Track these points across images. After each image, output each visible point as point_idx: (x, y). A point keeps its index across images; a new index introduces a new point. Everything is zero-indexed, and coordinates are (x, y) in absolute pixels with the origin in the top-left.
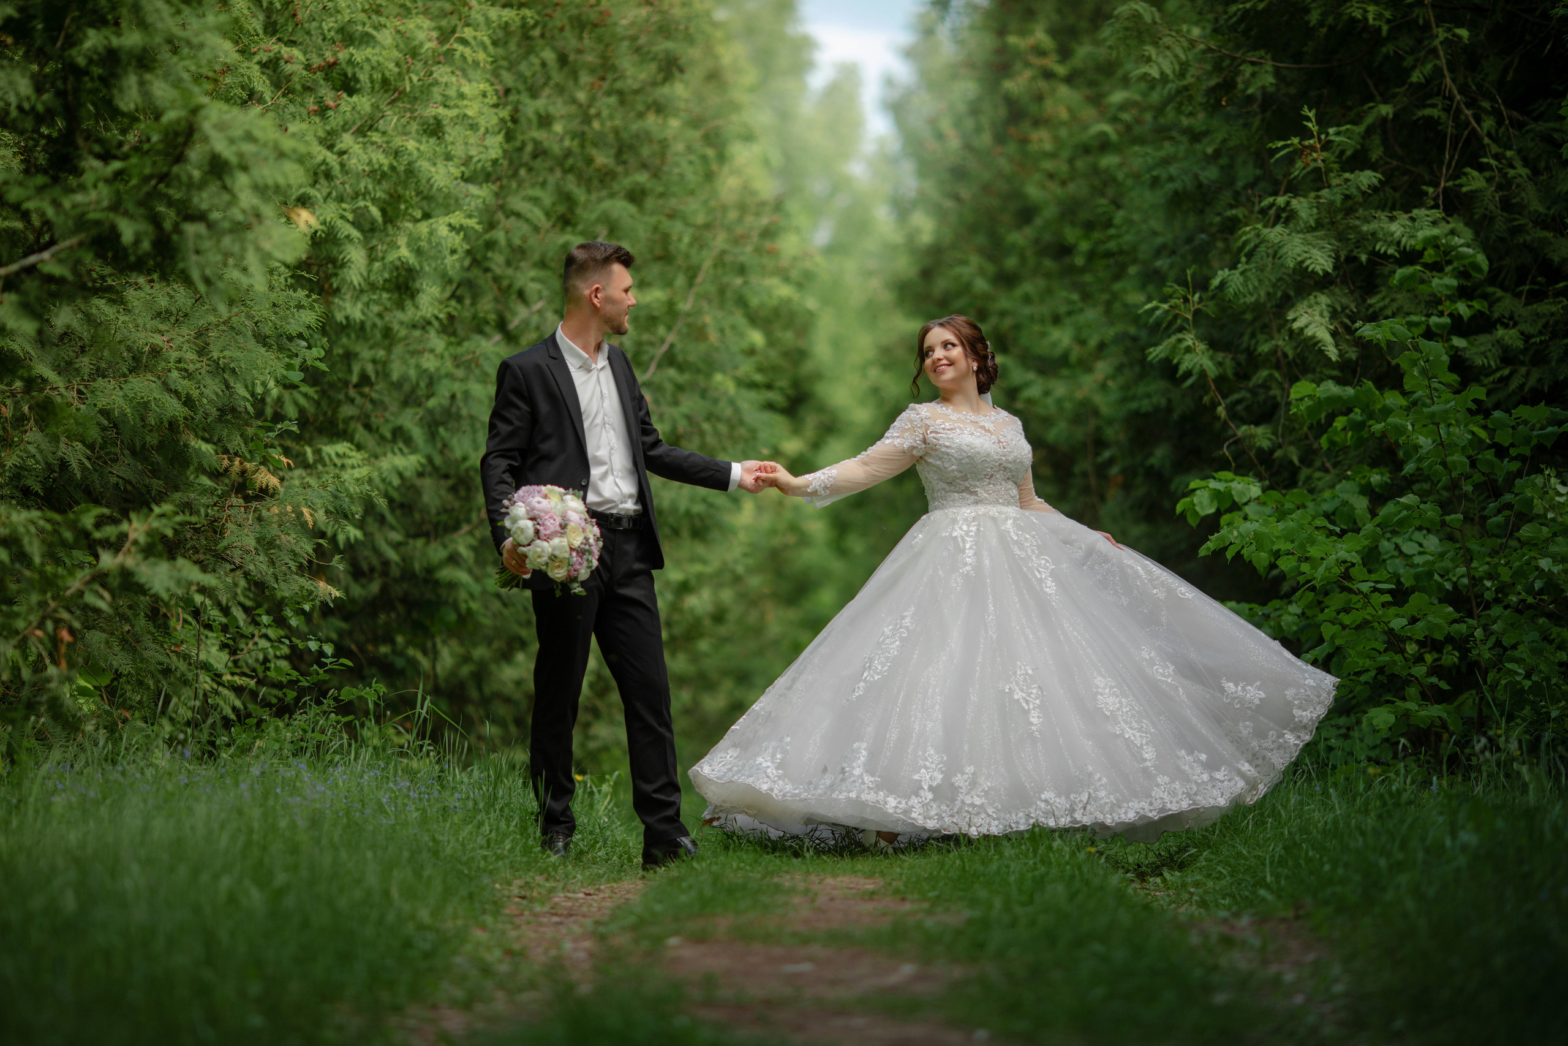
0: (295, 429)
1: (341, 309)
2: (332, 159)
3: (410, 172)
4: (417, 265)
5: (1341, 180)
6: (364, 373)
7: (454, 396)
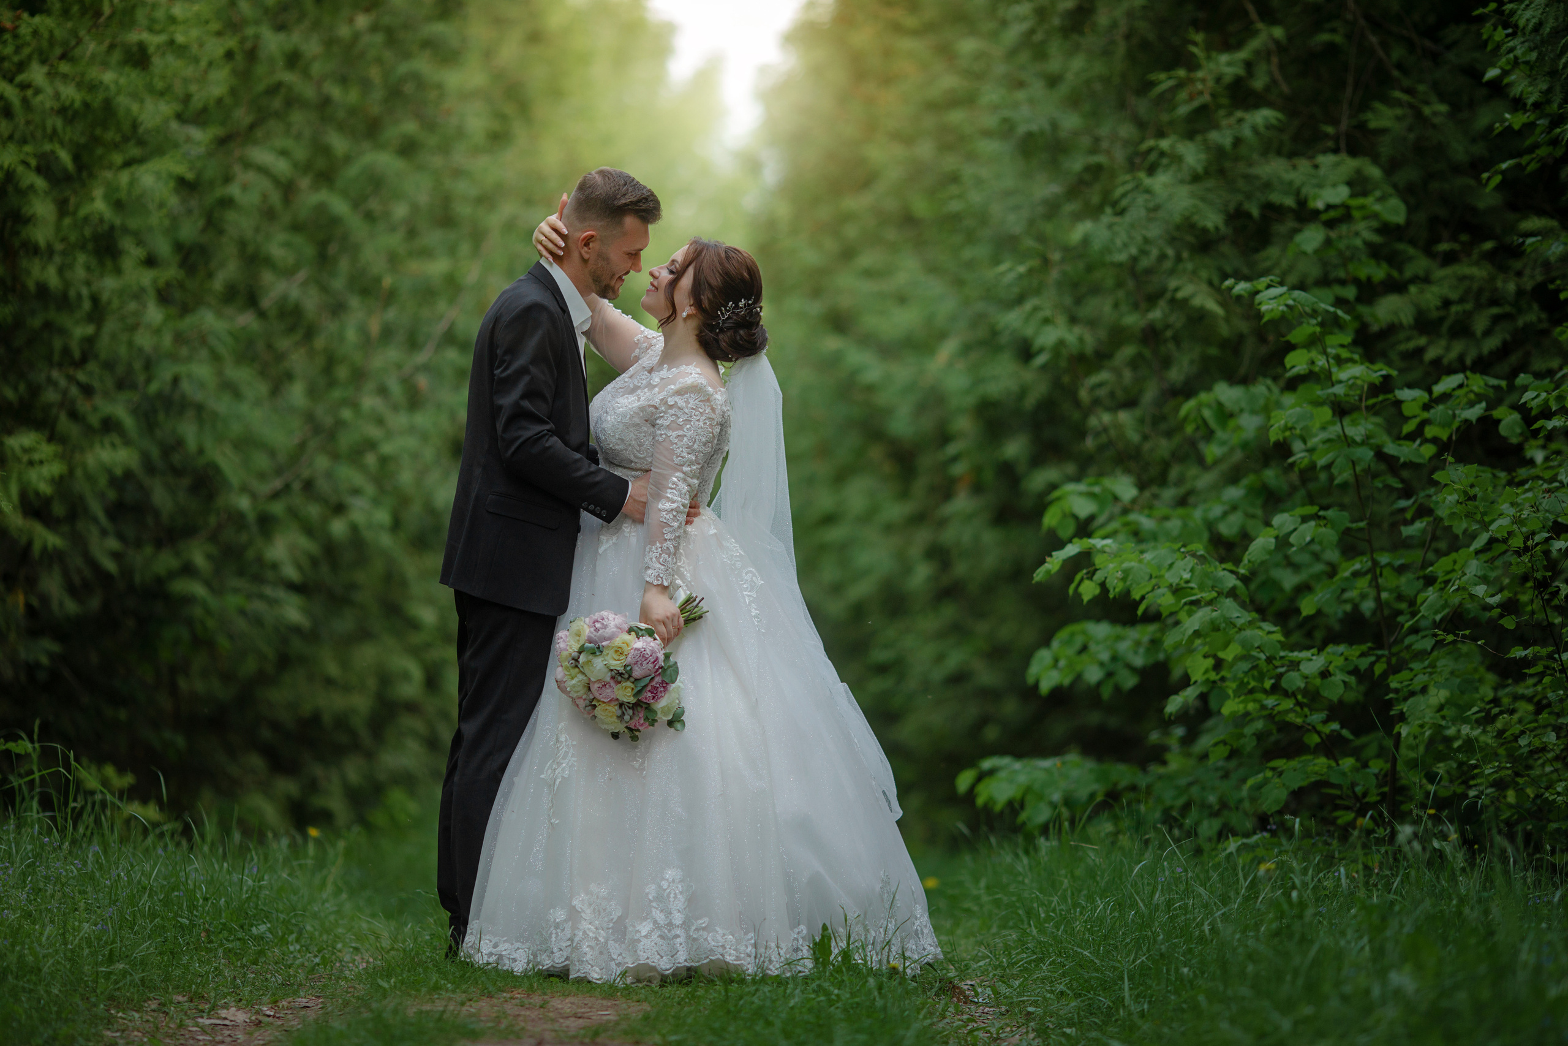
4: (118, 222)
5: (1232, 120)
6: (66, 351)
7: (176, 380)
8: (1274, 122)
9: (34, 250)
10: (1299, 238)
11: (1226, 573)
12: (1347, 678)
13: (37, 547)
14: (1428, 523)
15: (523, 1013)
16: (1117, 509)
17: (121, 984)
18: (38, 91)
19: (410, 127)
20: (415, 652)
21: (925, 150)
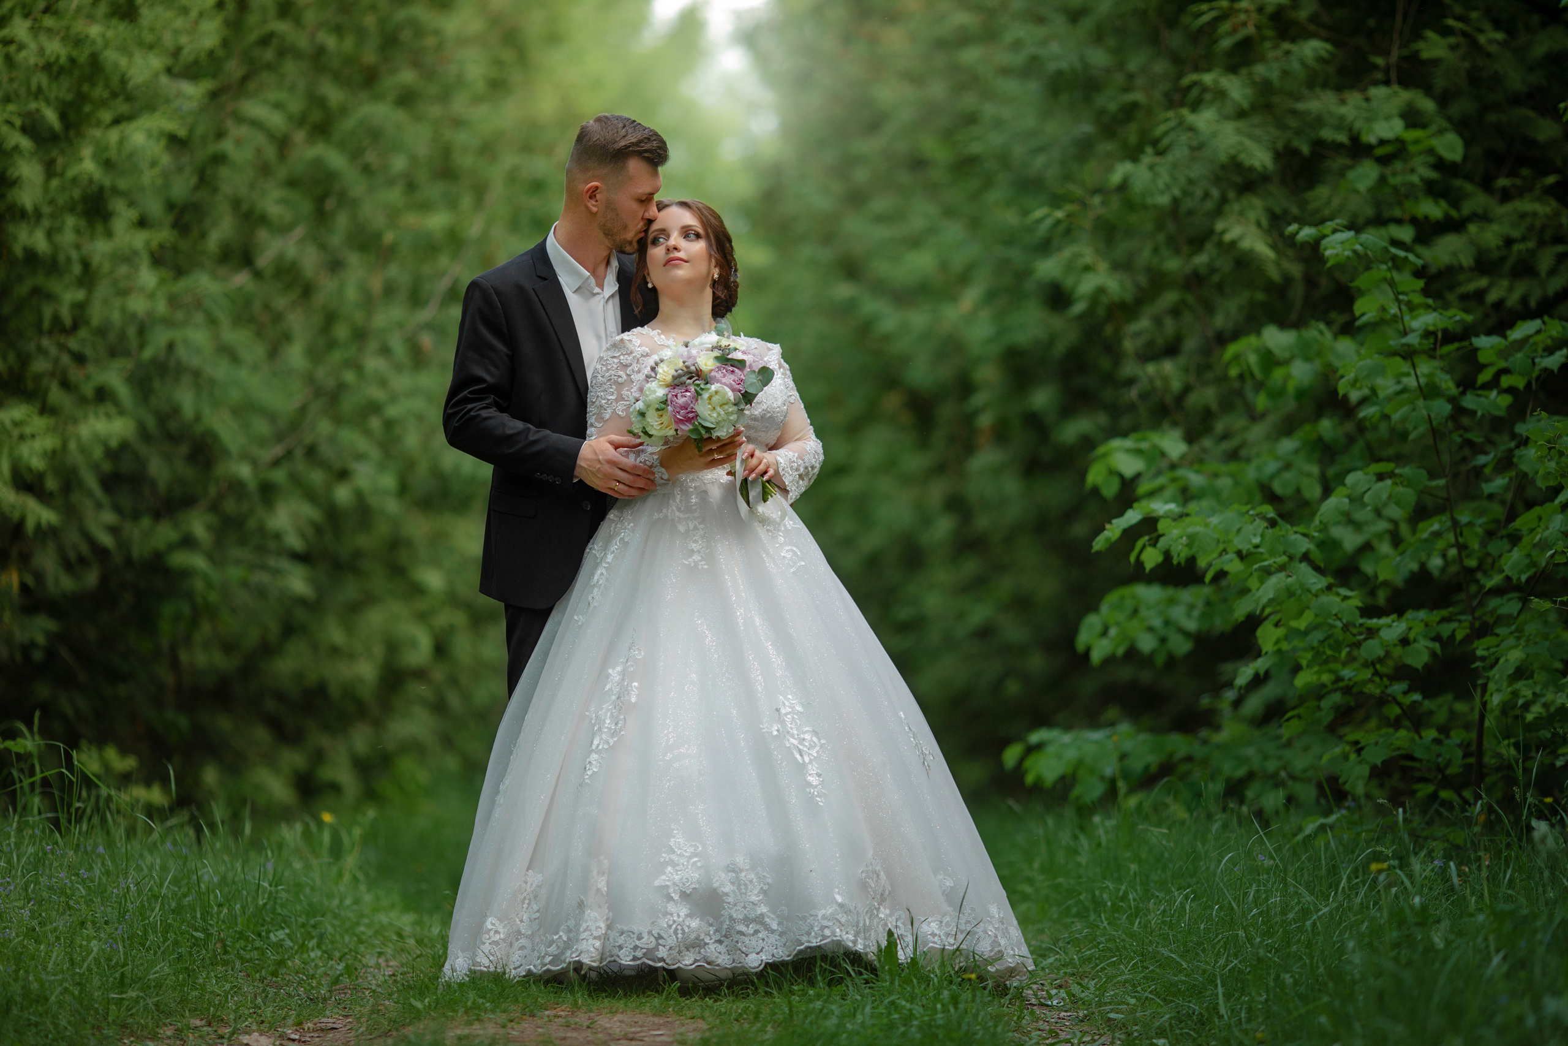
4: (107, 182)
5: (1278, 53)
6: (56, 319)
7: (171, 347)
8: (1324, 54)
9: (20, 214)
10: (1351, 175)
11: (1298, 536)
12: (1431, 644)
13: (30, 524)
14: (1511, 479)
15: (569, 1035)
16: (1164, 464)
17: (134, 1011)
18: (21, 47)
19: (407, 76)
20: (423, 617)
21: (938, 90)
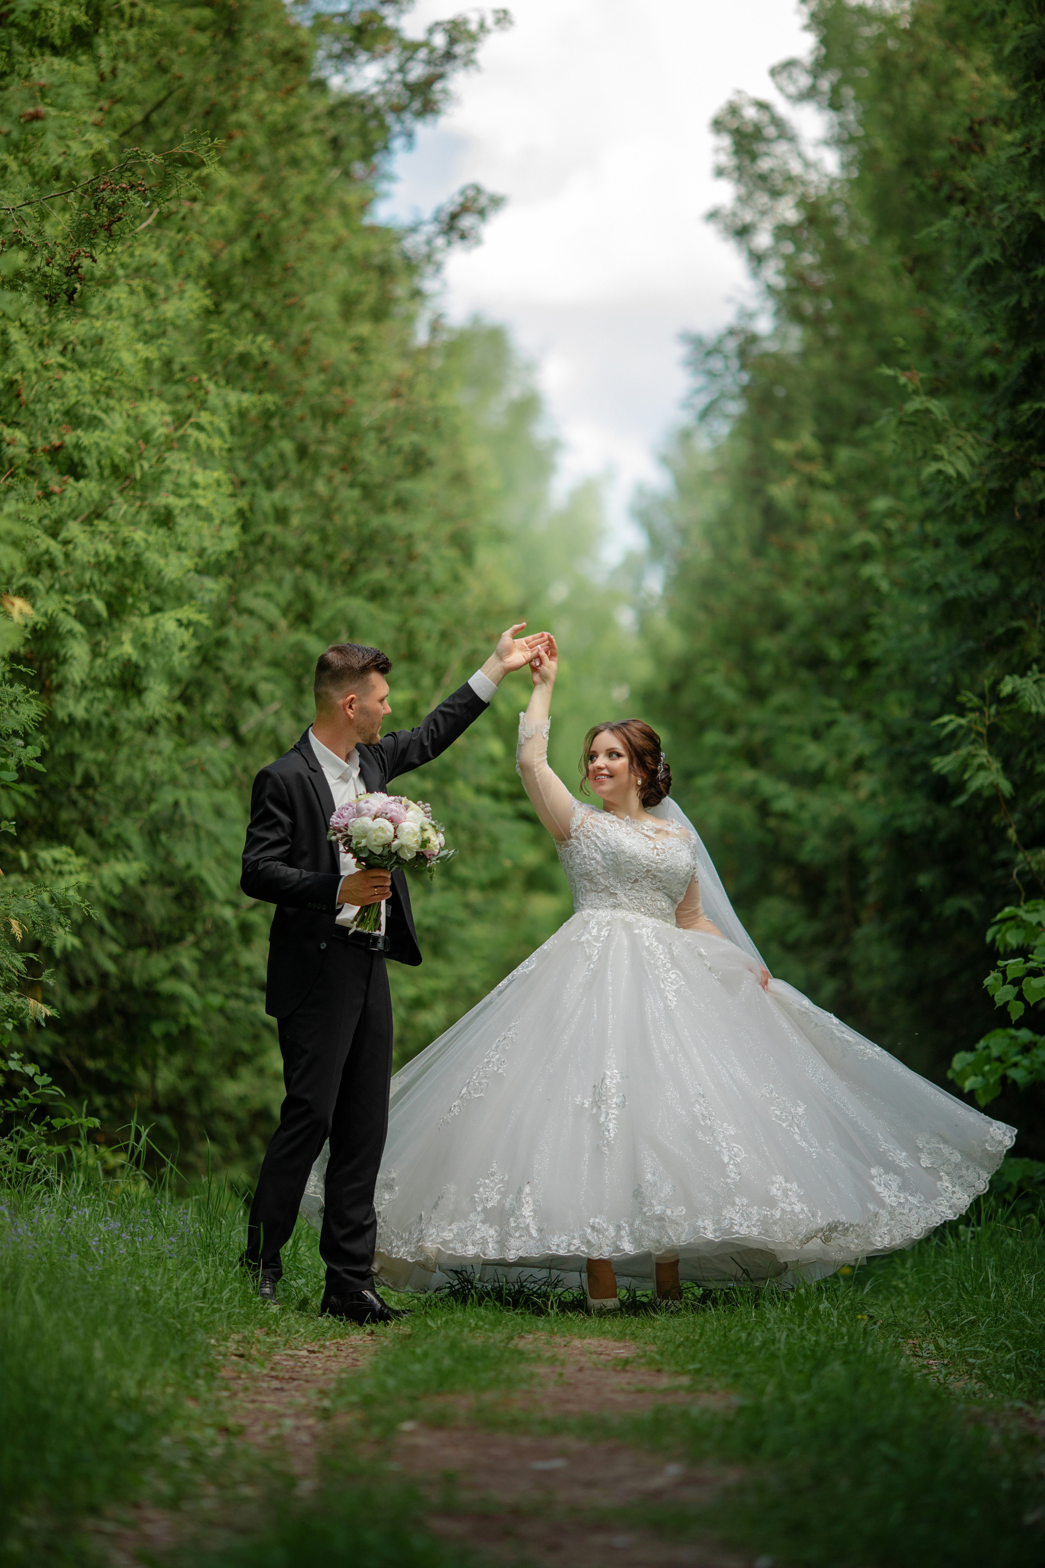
0: (13, 831)
1: (63, 706)
2: (55, 548)
3: (138, 563)
4: (142, 661)
6: (86, 775)
7: (176, 804)
9: (69, 686)
13: (58, 949)
18: (78, 547)
21: (839, 597)
